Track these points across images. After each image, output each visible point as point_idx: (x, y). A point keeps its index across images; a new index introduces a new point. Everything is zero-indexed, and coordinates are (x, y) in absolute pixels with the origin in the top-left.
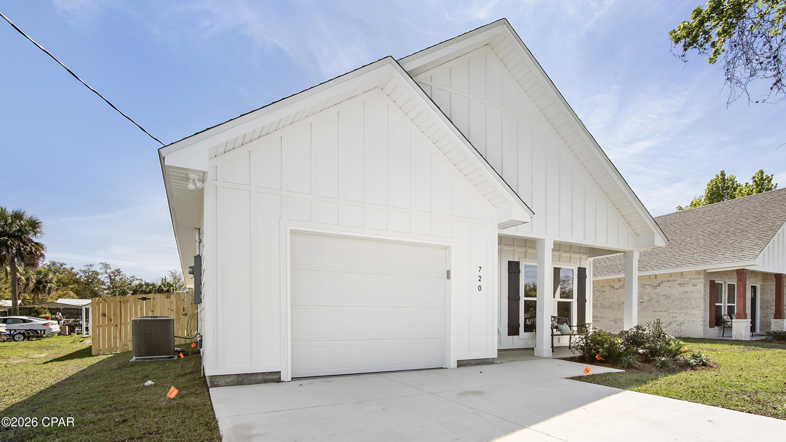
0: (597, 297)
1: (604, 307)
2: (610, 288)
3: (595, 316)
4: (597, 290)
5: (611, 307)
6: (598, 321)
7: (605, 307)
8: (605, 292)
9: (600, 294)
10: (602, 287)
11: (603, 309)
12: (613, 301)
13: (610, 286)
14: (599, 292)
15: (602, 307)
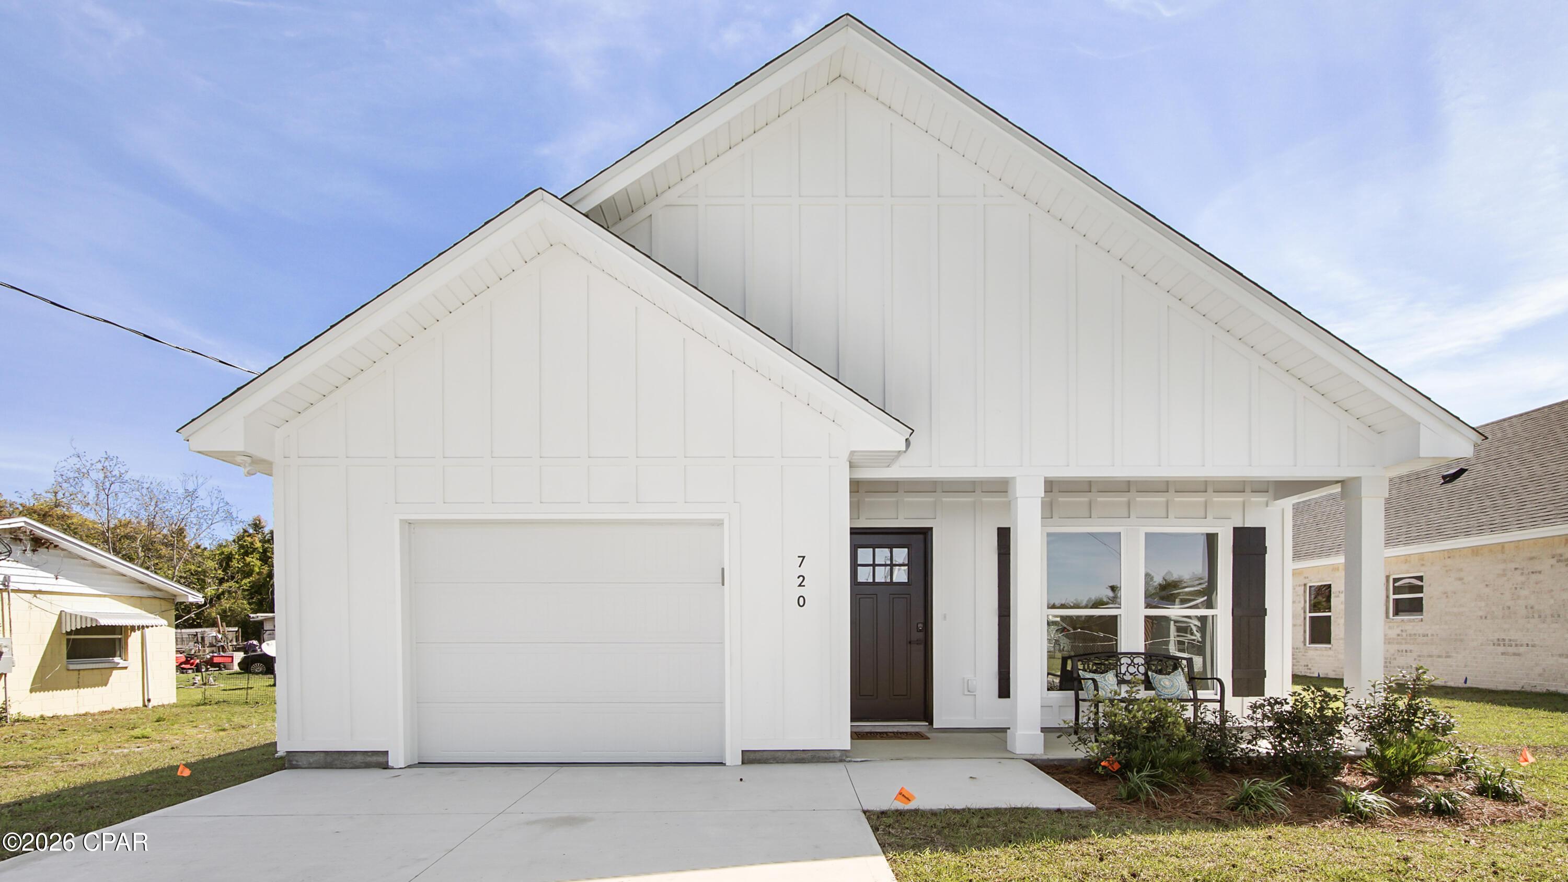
0: (1516, 588)
1: (1536, 615)
2: (1553, 561)
3: (1510, 640)
4: (1516, 569)
5: (1559, 616)
6: (1519, 655)
7: (1540, 616)
8: (1540, 572)
9: (1523, 578)
10: (1532, 558)
11: (1532, 621)
12: (1564, 600)
13: (1553, 558)
14: (1522, 574)
15: (1531, 615)
